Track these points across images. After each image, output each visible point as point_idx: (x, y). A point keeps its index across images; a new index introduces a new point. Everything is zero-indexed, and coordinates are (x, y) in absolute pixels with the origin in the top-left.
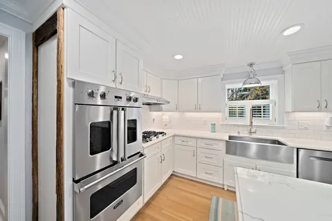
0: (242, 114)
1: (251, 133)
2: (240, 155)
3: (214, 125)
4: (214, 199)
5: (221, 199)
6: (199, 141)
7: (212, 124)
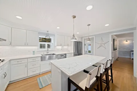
0: (44, 47)
1: (47, 53)
2: (44, 61)
3: (34, 51)
4: (38, 79)
5: (40, 78)
6: (29, 59)
7: (33, 51)
